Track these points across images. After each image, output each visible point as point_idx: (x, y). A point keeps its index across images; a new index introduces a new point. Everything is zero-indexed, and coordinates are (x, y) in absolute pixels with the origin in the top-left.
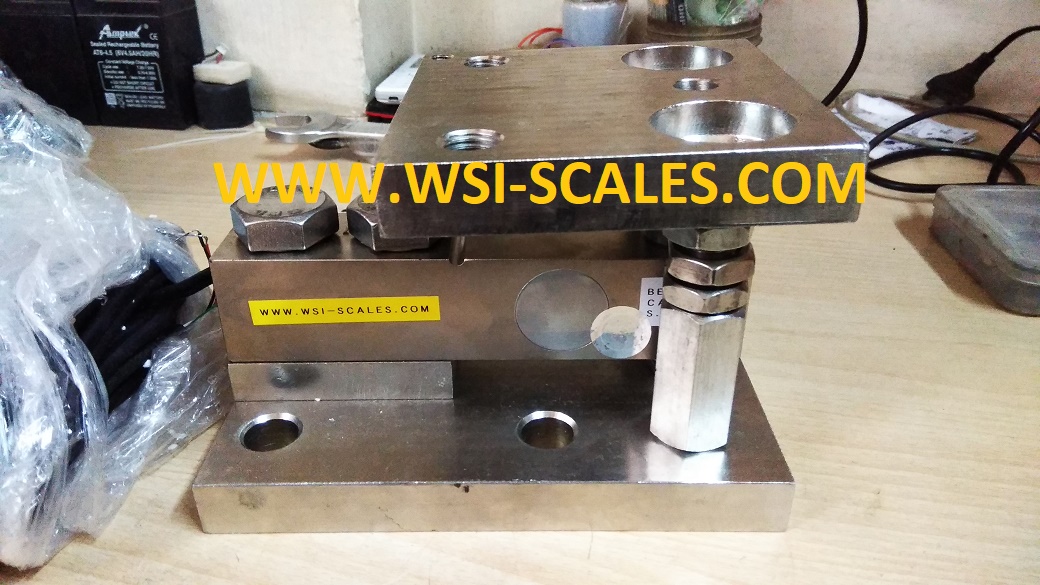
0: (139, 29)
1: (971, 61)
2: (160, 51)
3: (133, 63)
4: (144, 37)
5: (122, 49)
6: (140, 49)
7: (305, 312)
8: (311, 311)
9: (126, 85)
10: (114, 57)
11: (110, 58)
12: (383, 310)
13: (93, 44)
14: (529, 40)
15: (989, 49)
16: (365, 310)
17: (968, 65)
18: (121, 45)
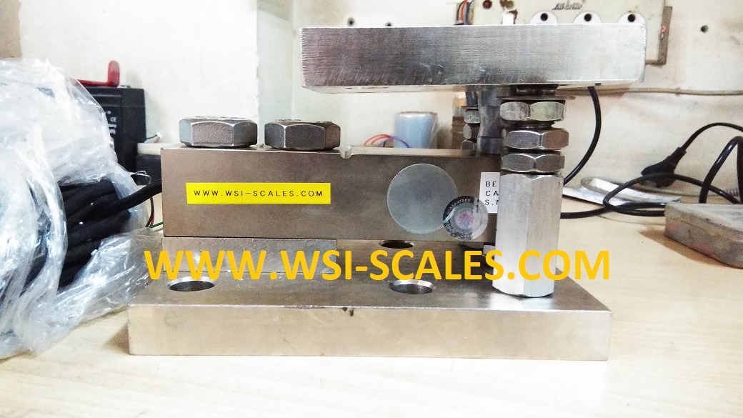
1: (670, 155)
2: (117, 130)
7: (229, 193)
8: (233, 193)
12: (288, 193)
14: (372, 141)
15: (681, 146)
16: (274, 193)
17: (668, 158)
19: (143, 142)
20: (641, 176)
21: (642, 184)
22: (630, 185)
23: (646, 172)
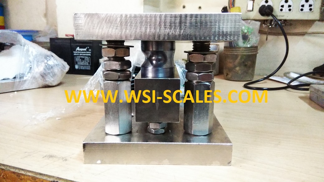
0: (86, 48)
2: (91, 54)
3: (83, 57)
4: (88, 50)
5: (82, 53)
6: (86, 53)
9: (81, 63)
10: (79, 56)
11: (78, 56)
13: (74, 52)
18: (81, 52)
19: (101, 58)
20: (313, 71)
21: (313, 75)
22: (306, 75)
23: (315, 69)
